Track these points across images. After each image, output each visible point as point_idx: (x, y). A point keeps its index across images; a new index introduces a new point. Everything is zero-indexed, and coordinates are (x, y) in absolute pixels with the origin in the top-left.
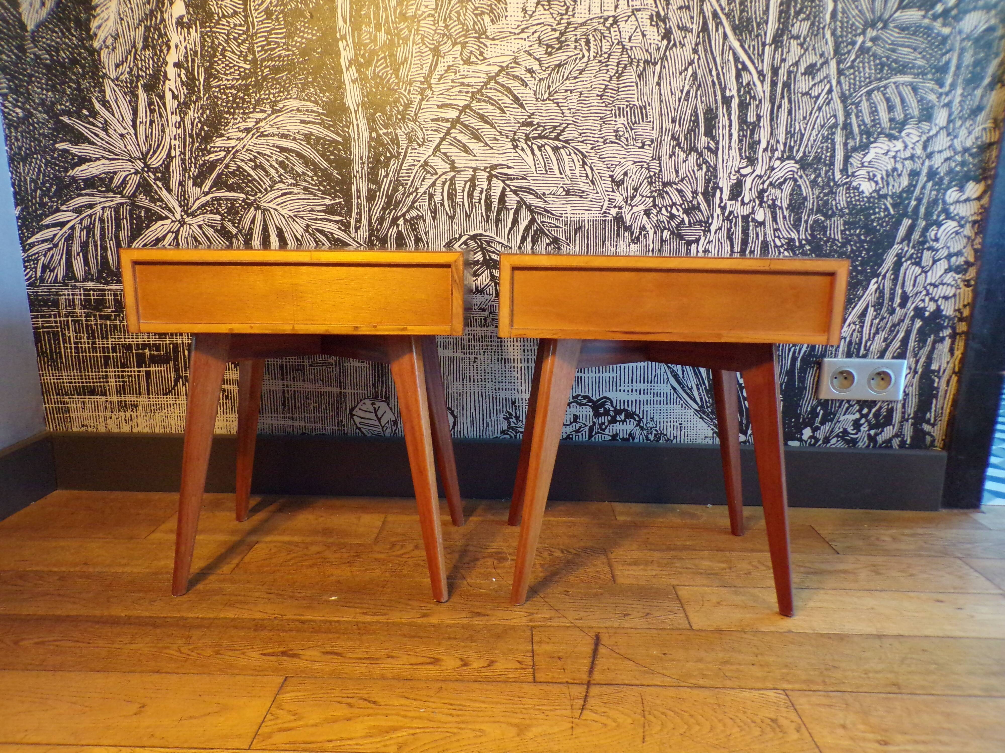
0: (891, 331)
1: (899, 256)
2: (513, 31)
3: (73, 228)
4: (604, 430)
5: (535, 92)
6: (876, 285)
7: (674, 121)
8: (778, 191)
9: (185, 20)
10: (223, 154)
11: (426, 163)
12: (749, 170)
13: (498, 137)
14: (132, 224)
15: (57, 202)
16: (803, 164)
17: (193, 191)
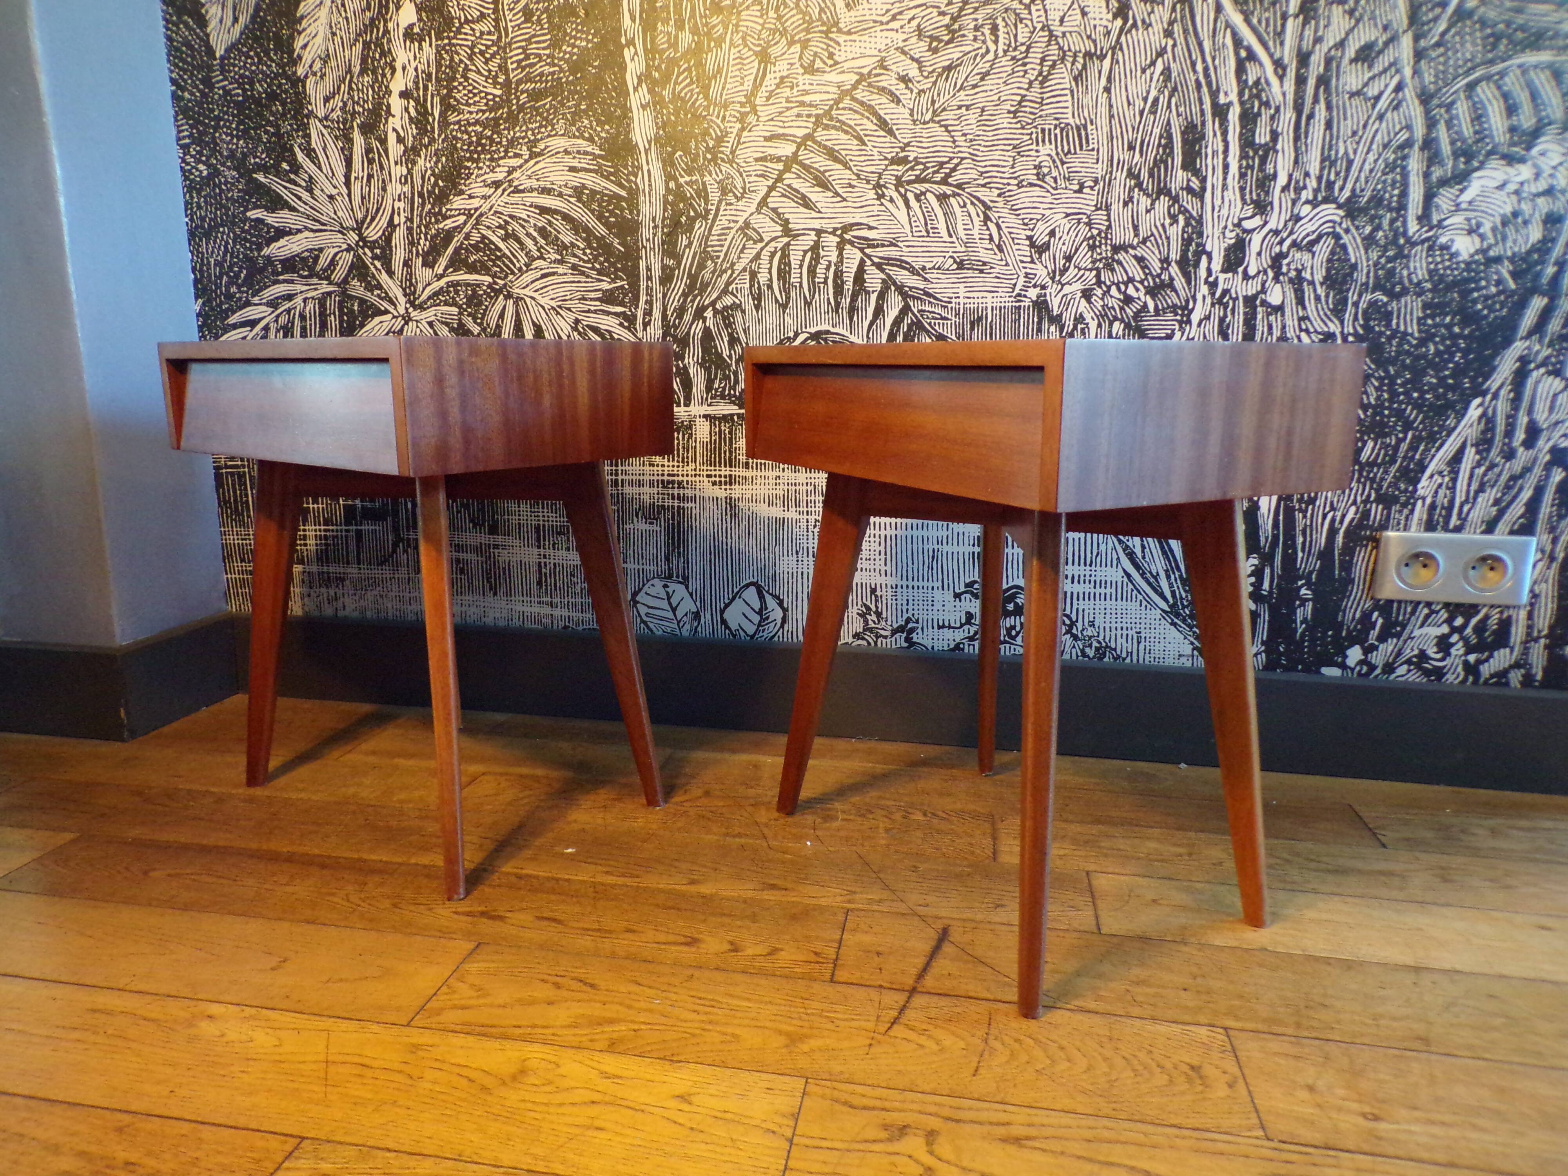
0: (1508, 487)
1: (1524, 361)
2: (879, 18)
3: (266, 328)
4: (1014, 638)
5: (912, 110)
6: (1480, 411)
7: (1131, 148)
8: (1307, 256)
9: (416, 30)
10: (462, 218)
11: (747, 224)
12: (1257, 221)
13: (854, 183)
14: (341, 321)
15: (247, 292)
16: (1351, 209)
17: (423, 274)
